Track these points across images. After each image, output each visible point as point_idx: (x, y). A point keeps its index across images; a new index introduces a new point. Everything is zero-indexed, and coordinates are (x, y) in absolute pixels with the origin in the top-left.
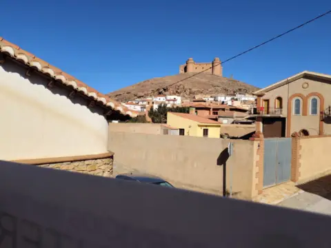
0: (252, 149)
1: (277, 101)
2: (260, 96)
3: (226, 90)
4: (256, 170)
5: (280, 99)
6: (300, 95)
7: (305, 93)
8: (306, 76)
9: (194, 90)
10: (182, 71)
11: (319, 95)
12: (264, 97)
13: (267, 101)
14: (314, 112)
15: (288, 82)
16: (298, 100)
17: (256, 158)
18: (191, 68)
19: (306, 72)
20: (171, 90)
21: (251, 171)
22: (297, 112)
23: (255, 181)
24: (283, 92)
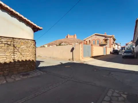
0: (80, 46)
1: (89, 42)
2: (85, 40)
3: (78, 42)
4: (81, 52)
5: (90, 41)
6: (94, 40)
7: (96, 39)
8: (96, 35)
9: (69, 42)
10: (66, 37)
11: (99, 39)
12: (86, 41)
13: (87, 42)
14: (98, 43)
15: (91, 37)
16: (94, 41)
17: (81, 49)
18: (69, 37)
19: (96, 34)
20: (63, 42)
21: (80, 52)
22: (94, 44)
23: (81, 55)
24: (90, 39)
